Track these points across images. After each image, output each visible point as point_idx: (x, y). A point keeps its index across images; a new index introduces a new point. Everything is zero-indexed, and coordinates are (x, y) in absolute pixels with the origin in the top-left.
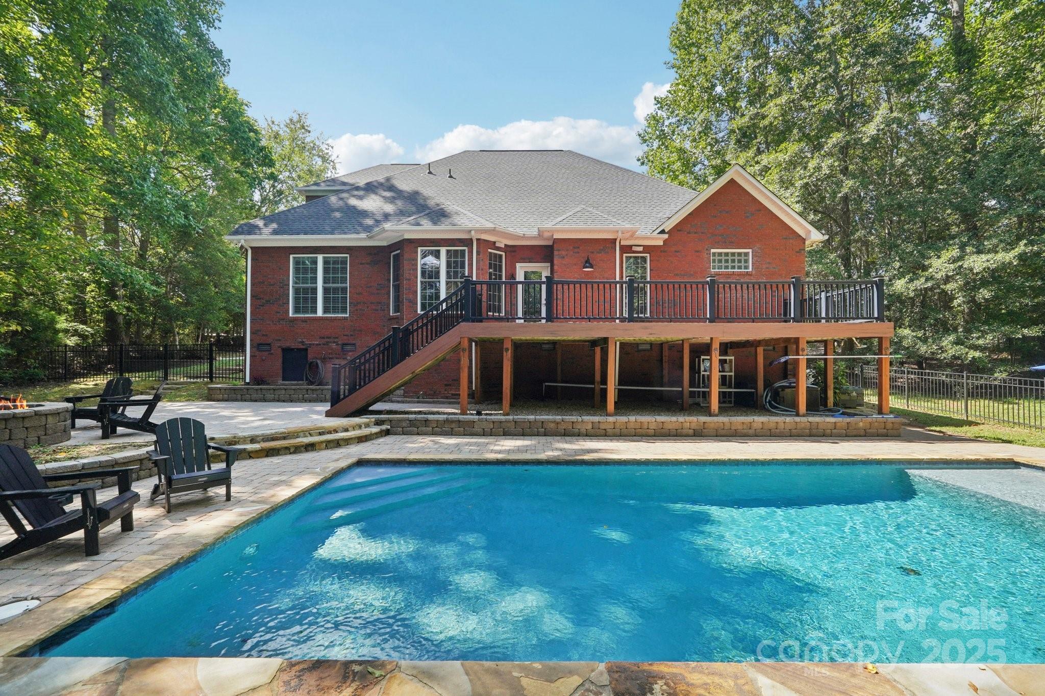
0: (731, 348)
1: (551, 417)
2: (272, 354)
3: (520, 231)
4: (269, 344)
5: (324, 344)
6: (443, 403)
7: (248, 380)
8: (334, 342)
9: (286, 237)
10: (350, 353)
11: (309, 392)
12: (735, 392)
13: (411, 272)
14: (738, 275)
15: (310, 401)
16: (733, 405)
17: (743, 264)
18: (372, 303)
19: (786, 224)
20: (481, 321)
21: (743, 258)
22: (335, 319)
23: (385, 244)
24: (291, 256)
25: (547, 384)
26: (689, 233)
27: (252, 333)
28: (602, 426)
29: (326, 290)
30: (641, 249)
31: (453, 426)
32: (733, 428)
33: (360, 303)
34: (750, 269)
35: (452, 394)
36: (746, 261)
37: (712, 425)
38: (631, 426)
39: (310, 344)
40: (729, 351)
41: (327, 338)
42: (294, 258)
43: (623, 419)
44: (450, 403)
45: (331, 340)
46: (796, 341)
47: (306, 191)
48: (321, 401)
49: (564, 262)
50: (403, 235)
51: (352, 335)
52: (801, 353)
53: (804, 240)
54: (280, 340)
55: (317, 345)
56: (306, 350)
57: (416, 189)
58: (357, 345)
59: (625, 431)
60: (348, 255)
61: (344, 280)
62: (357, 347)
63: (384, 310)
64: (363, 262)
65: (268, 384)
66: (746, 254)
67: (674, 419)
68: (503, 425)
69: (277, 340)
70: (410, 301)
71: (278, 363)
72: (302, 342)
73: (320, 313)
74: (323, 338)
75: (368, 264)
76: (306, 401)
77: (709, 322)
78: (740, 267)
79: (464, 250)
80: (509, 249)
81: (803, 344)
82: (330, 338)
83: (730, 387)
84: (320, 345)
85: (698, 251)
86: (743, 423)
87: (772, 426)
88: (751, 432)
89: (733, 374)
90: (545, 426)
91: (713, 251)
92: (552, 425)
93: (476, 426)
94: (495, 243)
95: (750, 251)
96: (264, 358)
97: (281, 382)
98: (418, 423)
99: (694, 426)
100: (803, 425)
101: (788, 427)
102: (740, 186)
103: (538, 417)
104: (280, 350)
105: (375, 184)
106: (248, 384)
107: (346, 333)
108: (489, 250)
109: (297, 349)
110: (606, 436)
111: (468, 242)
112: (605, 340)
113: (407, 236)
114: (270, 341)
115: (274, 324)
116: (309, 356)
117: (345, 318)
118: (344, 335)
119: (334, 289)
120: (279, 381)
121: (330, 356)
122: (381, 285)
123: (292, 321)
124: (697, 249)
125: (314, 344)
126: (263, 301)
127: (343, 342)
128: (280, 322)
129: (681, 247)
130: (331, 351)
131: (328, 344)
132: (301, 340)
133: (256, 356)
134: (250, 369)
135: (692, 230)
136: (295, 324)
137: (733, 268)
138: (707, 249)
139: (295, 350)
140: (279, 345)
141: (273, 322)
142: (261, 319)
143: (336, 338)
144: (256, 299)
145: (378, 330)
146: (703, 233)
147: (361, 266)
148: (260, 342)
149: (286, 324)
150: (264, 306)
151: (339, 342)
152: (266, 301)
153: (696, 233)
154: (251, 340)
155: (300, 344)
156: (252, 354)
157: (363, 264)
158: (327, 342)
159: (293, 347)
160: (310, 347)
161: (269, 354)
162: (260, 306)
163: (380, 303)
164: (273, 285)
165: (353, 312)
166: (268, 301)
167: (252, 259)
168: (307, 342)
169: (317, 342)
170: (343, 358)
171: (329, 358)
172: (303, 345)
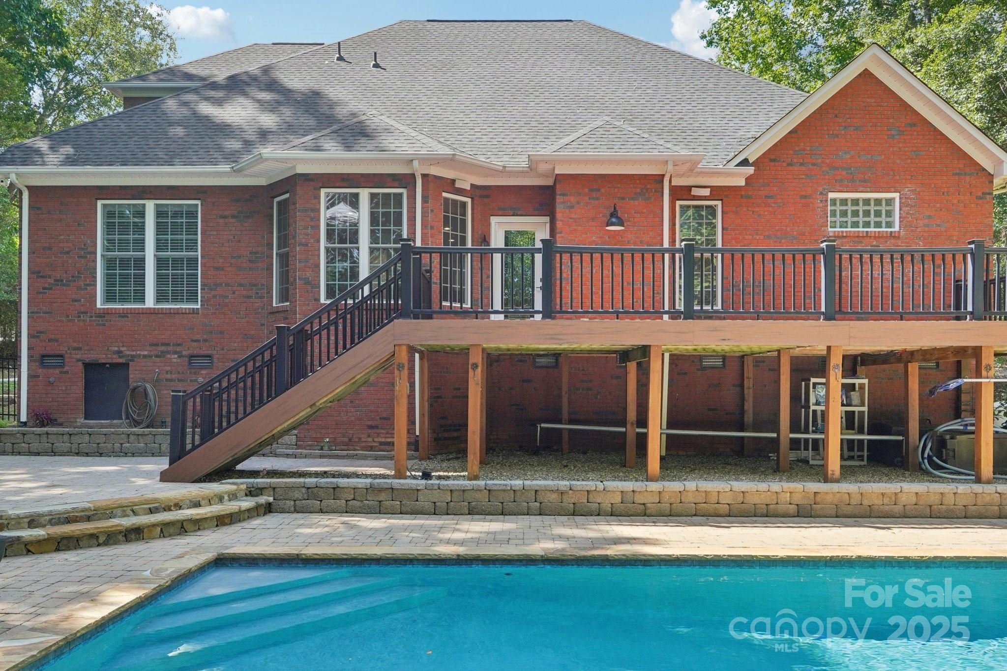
0: (862, 365)
2: (66, 372)
3: (498, 162)
4: (62, 356)
5: (156, 356)
6: (365, 458)
7: (24, 418)
8: (175, 353)
9: (89, 169)
10: (204, 372)
11: (132, 438)
12: (868, 440)
13: (309, 231)
14: (875, 237)
15: (133, 455)
16: (865, 463)
17: (883, 219)
18: (240, 285)
19: (959, 149)
20: (429, 317)
21: (884, 208)
22: (177, 312)
23: (263, 182)
24: (100, 203)
25: (543, 425)
26: (789, 165)
27: (30, 336)
28: (639, 499)
29: (160, 263)
30: (706, 192)
31: (382, 497)
32: (866, 502)
33: (220, 284)
34: (897, 228)
35: (381, 443)
36: (889, 214)
37: (829, 498)
39: (133, 356)
40: (860, 370)
41: (164, 344)
42: (104, 206)
43: (675, 486)
44: (376, 458)
45: (170, 348)
47: (125, 89)
48: (153, 455)
49: (574, 216)
50: (294, 167)
51: (205, 341)
52: (984, 373)
53: (990, 177)
54: (79, 349)
55: (145, 356)
56: (127, 365)
57: (315, 86)
58: (216, 357)
59: (677, 507)
60: (198, 202)
61: (193, 244)
62: (215, 360)
63: (262, 297)
64: (226, 213)
65: (61, 425)
66: (889, 202)
67: (763, 486)
68: (469, 496)
69: (75, 349)
70: (307, 282)
71: (78, 389)
72: (119, 352)
73: (150, 302)
74: (157, 345)
75: (233, 217)
76: (126, 455)
77: (826, 319)
78: (878, 225)
79: (401, 194)
80: (481, 193)
81: (988, 358)
82: (168, 345)
83: (861, 431)
84: (150, 356)
85: (805, 197)
86: (883, 494)
87: (934, 499)
88: (897, 509)
89: (865, 409)
90: (540, 498)
91: (831, 195)
92: (554, 497)
93: (421, 498)
94: (453, 181)
95: (896, 195)
96: (52, 379)
97: (81, 421)
98: (321, 493)
99: (797, 499)
100: (988, 499)
101: (961, 501)
102: (880, 83)
103: (527, 483)
104: (80, 363)
105: (245, 78)
106: (25, 424)
107: (196, 337)
108: (445, 195)
109: (110, 364)
110: (645, 515)
111: (407, 180)
112: (645, 350)
113: (301, 169)
114: (62, 350)
115: (70, 321)
116: (131, 376)
117: (194, 312)
118: (193, 341)
119: (175, 260)
120: (78, 420)
121: (169, 376)
122: (256, 253)
123: (100, 317)
124: (803, 193)
125: (140, 355)
126: (49, 280)
127: (190, 352)
128: (79, 317)
129: (775, 189)
130: (169, 368)
131: (164, 357)
132: (116, 349)
133: (38, 376)
134: (28, 398)
135: (795, 160)
136: (107, 321)
137: (867, 224)
138: (821, 193)
139: (108, 366)
140: (78, 356)
141: (68, 316)
142: (46, 313)
143: (179, 345)
144: (38, 277)
145: (252, 332)
146: (814, 165)
147: (221, 221)
148: (45, 352)
149: (90, 321)
150: (51, 289)
151: (184, 353)
152: (55, 280)
153: (802, 164)
154: (29, 349)
155: (115, 356)
156: (32, 373)
157: (224, 217)
158: (162, 352)
159: (103, 361)
160: (133, 361)
161: (61, 373)
162: (44, 288)
163: (254, 285)
164: (68, 253)
165: (209, 300)
166: (58, 281)
167: (31, 207)
168: (128, 353)
169: (146, 353)
170: (191, 381)
171: (167, 380)
172: (120, 357)
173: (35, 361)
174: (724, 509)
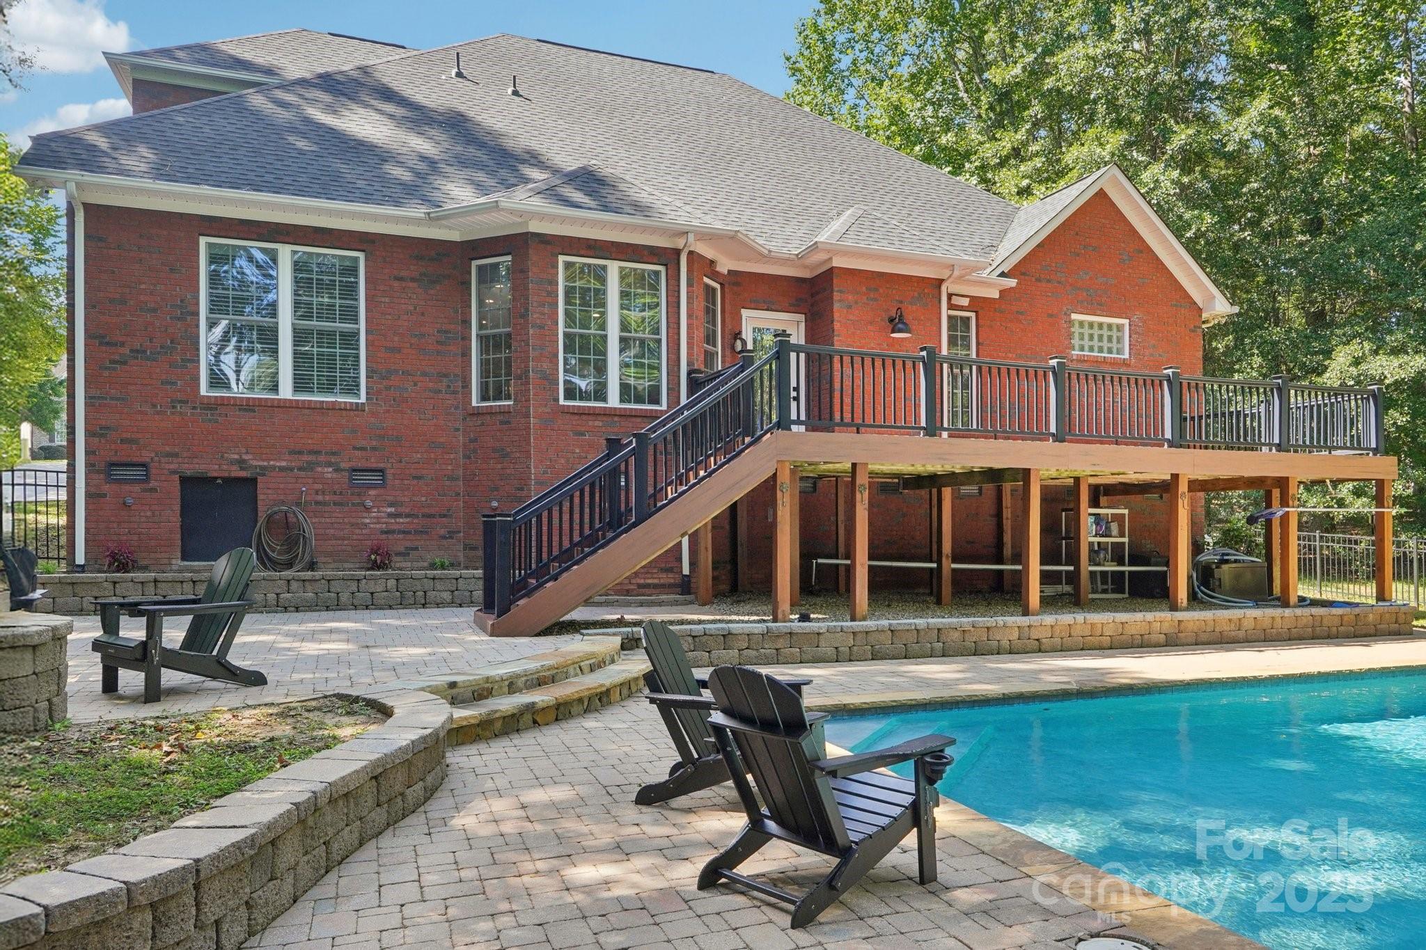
0: (1104, 495)
1: (954, 620)
2: (153, 490)
4: (143, 465)
5: (300, 469)
7: (80, 559)
8: (329, 464)
10: (372, 492)
11: (294, 585)
12: (1130, 572)
14: (1111, 363)
15: (297, 610)
16: (1126, 595)
17: (1114, 345)
18: (424, 374)
19: (1176, 280)
21: (1115, 334)
22: (333, 407)
23: (455, 236)
24: (203, 241)
25: (820, 561)
26: (1039, 280)
27: (89, 433)
29: (300, 336)
30: (965, 302)
31: (780, 643)
33: (396, 371)
34: (1126, 356)
35: (640, 586)
36: (1119, 340)
38: (1077, 631)
39: (262, 468)
40: (1103, 500)
41: (311, 452)
42: (210, 245)
43: (1049, 619)
44: (641, 604)
45: (322, 458)
46: (1282, 483)
47: (135, 67)
48: (328, 609)
49: (851, 317)
50: (526, 223)
51: (374, 449)
52: (1291, 503)
53: (1200, 310)
54: (176, 455)
55: (282, 469)
56: (253, 481)
58: (389, 473)
59: (1068, 641)
60: (361, 255)
61: (350, 314)
62: (389, 477)
63: (455, 392)
64: (403, 273)
65: (145, 568)
66: (1120, 328)
68: (871, 638)
69: (169, 455)
70: (544, 377)
71: (172, 517)
72: (241, 463)
73: (286, 391)
74: (300, 453)
75: (413, 280)
76: (286, 609)
77: (1170, 446)
78: (1110, 351)
79: (657, 273)
82: (318, 453)
83: (1121, 563)
84: (291, 469)
85: (1051, 316)
87: (1267, 624)
89: (1126, 540)
90: (943, 638)
91: (1074, 316)
92: (956, 635)
93: (822, 643)
94: (712, 262)
95: (1126, 322)
96: (129, 501)
97: (178, 563)
98: (711, 642)
99: (1166, 628)
100: (1305, 620)
102: (1113, 204)
103: (931, 621)
104: (175, 478)
106: (82, 569)
107: (363, 443)
108: (706, 280)
109: (222, 478)
110: (1040, 651)
111: (669, 257)
113: (535, 227)
114: (146, 456)
115: (158, 413)
116: (260, 497)
117: (358, 408)
118: (355, 448)
119: (321, 333)
120: (174, 562)
121: (320, 498)
122: (446, 332)
123: (211, 409)
124: (1050, 312)
125: (274, 467)
126: (122, 350)
127: (353, 464)
128: (174, 407)
129: (1025, 305)
130: (321, 487)
131: (312, 469)
132: (236, 457)
133: (105, 495)
134: (87, 529)
135: (1043, 276)
136: (220, 415)
137: (1101, 350)
138: (1065, 314)
139: (219, 481)
140: (172, 467)
141: (154, 406)
142: (118, 399)
143: (334, 454)
144: (101, 344)
145: (442, 440)
146: (1059, 282)
147: (396, 284)
148: (115, 459)
149: (192, 414)
150: (125, 363)
151: (343, 465)
152: (132, 351)
153: (1049, 281)
154: (87, 453)
155: (235, 468)
156: (93, 490)
157: (401, 279)
158: (309, 463)
159: (215, 474)
160: (264, 475)
161: (145, 490)
162: (113, 362)
163: (446, 376)
164: (154, 310)
165: (379, 392)
166: (137, 351)
167: (88, 237)
168: (255, 463)
169: (284, 464)
170: (353, 504)
171: (317, 503)
172: (242, 469)
173: (98, 472)
174: (1106, 641)
